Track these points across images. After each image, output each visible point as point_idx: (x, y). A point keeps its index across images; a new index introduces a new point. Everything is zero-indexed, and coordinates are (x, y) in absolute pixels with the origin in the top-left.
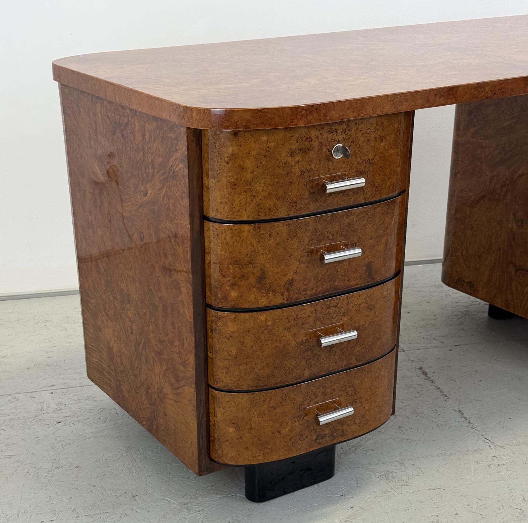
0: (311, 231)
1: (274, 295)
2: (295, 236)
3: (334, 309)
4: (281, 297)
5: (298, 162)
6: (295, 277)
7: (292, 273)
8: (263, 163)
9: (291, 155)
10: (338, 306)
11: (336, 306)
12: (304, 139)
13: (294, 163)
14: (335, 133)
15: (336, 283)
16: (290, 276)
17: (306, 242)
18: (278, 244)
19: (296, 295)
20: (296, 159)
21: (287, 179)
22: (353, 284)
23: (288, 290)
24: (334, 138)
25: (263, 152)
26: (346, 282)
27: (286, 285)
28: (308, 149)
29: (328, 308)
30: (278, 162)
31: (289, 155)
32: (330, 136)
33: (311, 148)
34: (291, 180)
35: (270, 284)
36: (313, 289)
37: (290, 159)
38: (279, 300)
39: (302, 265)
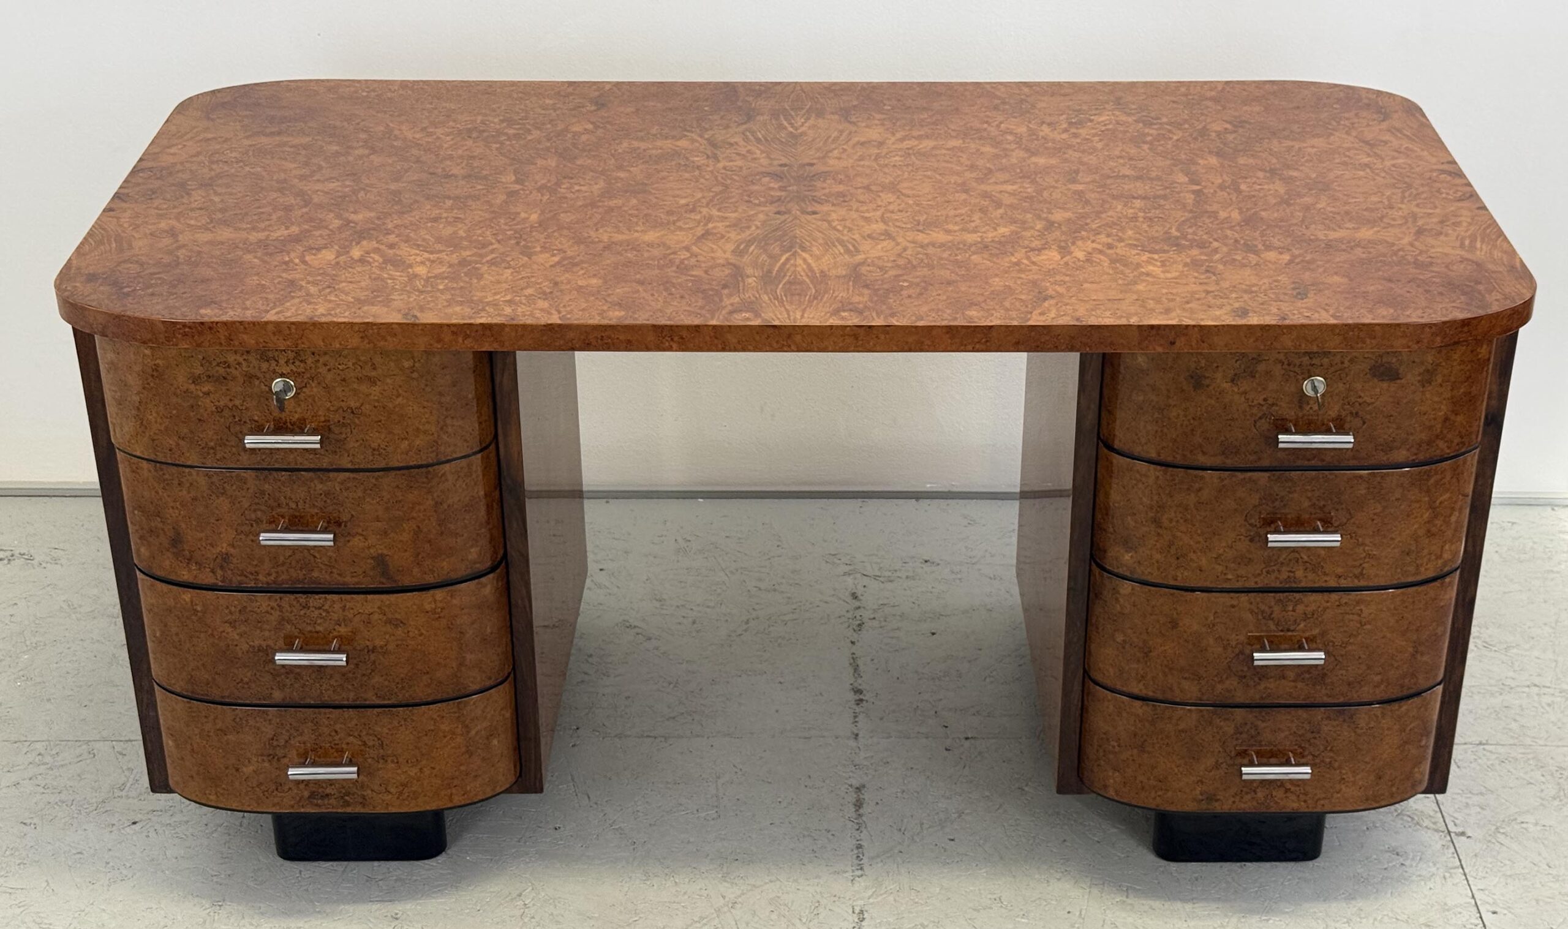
0: (251, 491)
1: (200, 569)
2: (222, 494)
3: (317, 612)
4: (211, 574)
5: (208, 394)
6: (232, 550)
7: (225, 545)
8: (152, 384)
9: (194, 382)
10: (324, 608)
11: (320, 608)
12: (214, 364)
13: (201, 395)
14: (274, 363)
15: (315, 574)
16: (223, 547)
17: (246, 504)
18: (195, 499)
19: (239, 578)
20: (205, 389)
21: (192, 414)
22: (350, 581)
23: (222, 567)
24: (271, 368)
25: (150, 371)
26: (335, 575)
27: (218, 561)
28: (225, 378)
29: (304, 607)
30: (173, 389)
31: (191, 381)
32: (265, 366)
33: (229, 377)
34: (199, 417)
35: (190, 552)
36: (269, 574)
37: (192, 387)
38: (207, 578)
39: (243, 536)
